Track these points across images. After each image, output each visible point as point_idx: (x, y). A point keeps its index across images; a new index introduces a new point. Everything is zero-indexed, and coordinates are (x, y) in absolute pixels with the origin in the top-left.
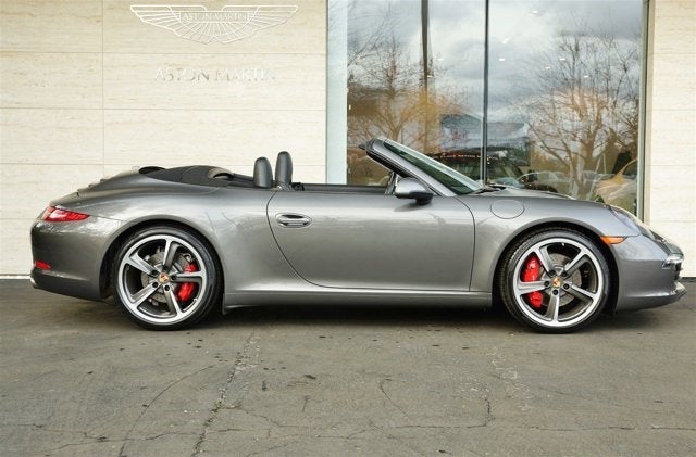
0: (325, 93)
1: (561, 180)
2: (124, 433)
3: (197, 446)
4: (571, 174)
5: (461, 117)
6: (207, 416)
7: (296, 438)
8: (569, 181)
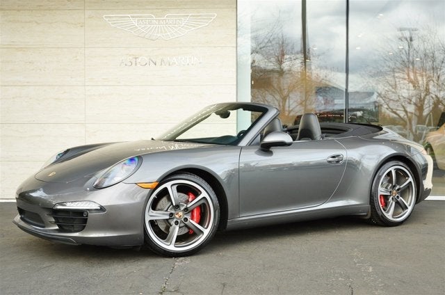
4: (408, 127)
5: (330, 89)
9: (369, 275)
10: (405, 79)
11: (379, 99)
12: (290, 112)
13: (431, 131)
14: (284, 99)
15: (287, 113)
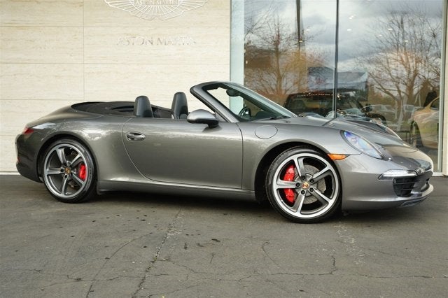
0: (229, 53)
1: (390, 111)
2: (92, 276)
3: (140, 286)
4: (396, 106)
5: (323, 69)
6: (147, 266)
7: (205, 280)
8: (395, 111)
10: (397, 60)
11: (371, 79)
12: (286, 91)
13: (418, 110)
14: (280, 78)
15: (283, 92)
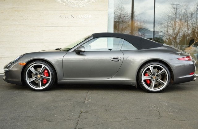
9: (166, 107)
